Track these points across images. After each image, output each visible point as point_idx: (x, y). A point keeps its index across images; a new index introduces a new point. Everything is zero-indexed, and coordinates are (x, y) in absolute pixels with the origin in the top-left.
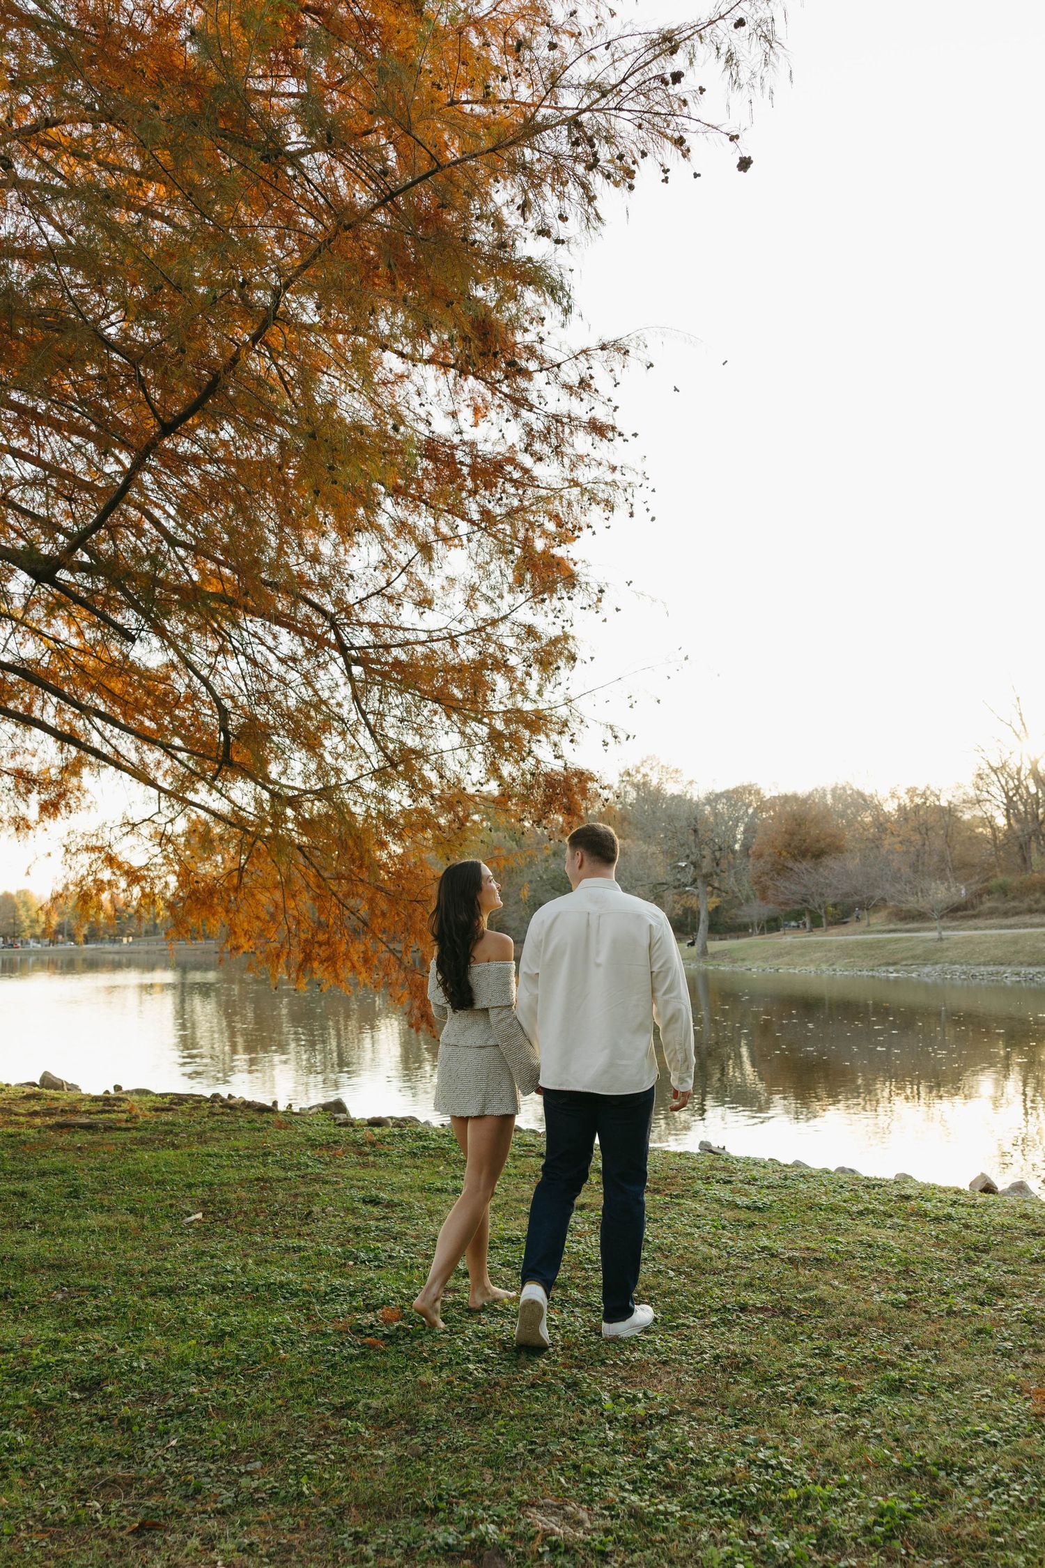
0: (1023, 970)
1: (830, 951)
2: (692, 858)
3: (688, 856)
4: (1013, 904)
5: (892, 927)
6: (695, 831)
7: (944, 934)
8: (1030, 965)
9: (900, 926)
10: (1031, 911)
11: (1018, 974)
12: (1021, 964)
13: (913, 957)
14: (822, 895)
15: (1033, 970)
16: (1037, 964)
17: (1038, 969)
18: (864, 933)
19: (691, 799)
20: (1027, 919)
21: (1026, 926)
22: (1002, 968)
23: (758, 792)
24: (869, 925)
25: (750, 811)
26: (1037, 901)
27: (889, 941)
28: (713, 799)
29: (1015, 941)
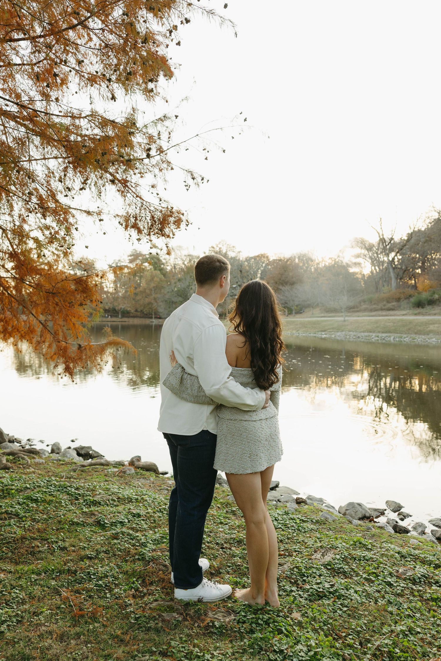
0: (380, 335)
1: (297, 325)
2: (239, 283)
3: (237, 282)
4: (374, 306)
5: (323, 315)
6: (241, 271)
7: (346, 318)
8: (383, 333)
9: (326, 315)
10: (382, 309)
11: (378, 337)
12: (379, 332)
13: (333, 328)
14: (293, 301)
15: (384, 335)
16: (386, 332)
17: (386, 335)
18: (311, 317)
19: (239, 259)
20: (380, 313)
21: (380, 316)
22: (371, 334)
23: (267, 257)
24: (313, 314)
25: (264, 265)
26: (384, 305)
27: (323, 321)
28: (248, 260)
29: (376, 322)
